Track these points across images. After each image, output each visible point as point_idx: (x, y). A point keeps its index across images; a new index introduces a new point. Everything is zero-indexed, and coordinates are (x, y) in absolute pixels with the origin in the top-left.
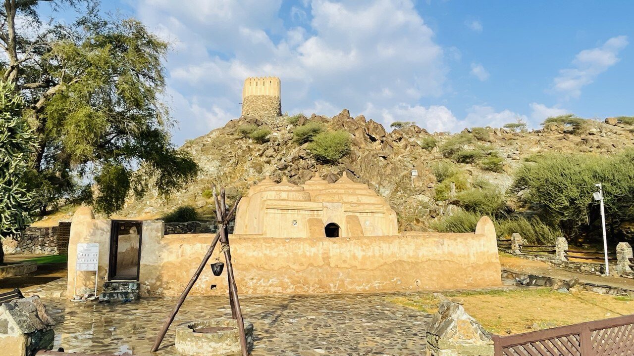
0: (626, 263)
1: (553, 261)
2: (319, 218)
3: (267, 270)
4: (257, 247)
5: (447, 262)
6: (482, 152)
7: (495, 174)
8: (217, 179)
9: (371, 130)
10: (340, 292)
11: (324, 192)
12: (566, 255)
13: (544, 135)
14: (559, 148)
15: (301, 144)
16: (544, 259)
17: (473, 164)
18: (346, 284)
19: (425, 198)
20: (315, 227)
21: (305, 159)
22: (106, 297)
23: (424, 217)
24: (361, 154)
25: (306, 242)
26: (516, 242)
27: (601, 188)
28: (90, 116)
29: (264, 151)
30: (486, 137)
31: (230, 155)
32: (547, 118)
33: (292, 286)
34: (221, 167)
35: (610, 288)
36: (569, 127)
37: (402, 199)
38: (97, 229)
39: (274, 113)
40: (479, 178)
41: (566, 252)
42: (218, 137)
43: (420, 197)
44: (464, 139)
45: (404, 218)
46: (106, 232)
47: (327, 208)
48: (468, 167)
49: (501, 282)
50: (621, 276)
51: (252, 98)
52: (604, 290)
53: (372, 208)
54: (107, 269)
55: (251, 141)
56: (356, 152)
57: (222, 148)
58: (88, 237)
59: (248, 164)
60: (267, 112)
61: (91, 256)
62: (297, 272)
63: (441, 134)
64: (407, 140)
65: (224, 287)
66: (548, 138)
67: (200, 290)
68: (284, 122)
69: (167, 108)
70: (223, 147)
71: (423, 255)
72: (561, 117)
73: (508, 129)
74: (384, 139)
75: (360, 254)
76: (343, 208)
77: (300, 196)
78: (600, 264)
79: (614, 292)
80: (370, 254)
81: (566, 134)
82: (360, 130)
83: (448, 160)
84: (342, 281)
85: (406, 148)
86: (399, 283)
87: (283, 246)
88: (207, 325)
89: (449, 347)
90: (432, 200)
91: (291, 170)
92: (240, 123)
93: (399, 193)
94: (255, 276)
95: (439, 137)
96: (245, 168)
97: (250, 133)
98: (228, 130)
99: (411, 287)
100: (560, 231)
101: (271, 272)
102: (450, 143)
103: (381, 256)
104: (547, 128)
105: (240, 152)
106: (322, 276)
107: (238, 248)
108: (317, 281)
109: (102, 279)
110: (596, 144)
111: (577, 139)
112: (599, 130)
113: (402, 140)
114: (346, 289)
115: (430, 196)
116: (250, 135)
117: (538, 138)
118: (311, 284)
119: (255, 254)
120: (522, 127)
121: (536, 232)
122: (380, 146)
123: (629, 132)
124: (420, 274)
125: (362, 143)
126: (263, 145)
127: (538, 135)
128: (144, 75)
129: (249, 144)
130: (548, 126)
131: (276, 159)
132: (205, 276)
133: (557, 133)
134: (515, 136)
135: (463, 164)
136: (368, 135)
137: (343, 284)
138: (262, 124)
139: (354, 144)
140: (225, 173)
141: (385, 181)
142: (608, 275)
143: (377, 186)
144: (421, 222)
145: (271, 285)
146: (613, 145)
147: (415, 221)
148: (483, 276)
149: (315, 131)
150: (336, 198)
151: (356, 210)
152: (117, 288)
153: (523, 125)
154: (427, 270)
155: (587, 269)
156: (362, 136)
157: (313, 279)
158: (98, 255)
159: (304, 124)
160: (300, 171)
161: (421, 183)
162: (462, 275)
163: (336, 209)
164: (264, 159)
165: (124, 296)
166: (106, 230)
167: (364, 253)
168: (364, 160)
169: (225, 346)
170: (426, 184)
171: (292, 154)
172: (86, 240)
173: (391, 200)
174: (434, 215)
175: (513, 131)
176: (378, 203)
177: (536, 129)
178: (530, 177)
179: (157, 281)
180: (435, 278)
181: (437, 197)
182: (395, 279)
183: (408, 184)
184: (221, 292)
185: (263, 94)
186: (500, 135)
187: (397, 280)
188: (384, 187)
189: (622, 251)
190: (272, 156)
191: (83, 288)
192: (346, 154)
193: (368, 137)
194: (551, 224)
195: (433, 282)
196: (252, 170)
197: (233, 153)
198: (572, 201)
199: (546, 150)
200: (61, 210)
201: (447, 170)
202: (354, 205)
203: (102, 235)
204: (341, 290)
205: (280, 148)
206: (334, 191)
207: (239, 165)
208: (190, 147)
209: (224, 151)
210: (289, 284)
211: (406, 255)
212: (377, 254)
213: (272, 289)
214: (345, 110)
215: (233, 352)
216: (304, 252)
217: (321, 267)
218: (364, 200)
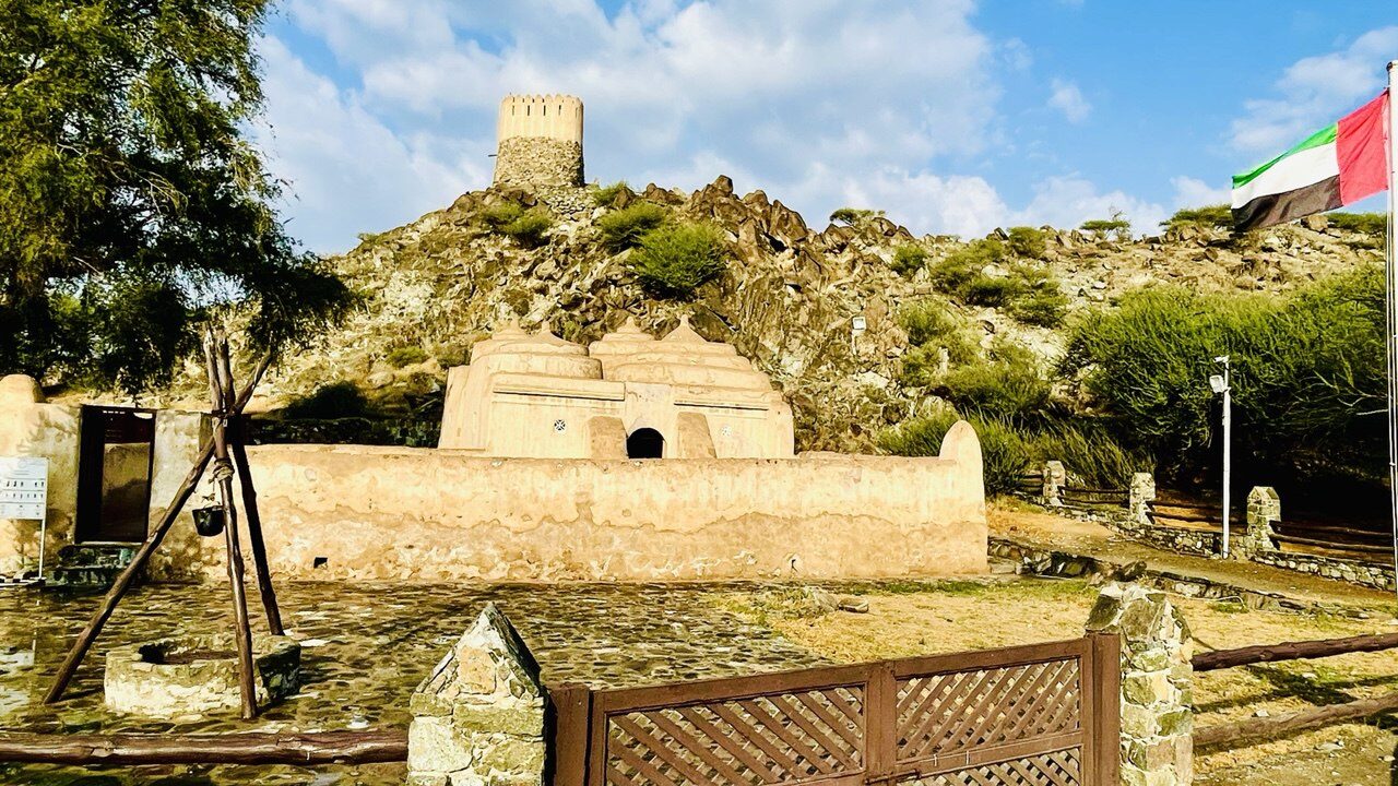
0: (1263, 532)
1: (1123, 523)
2: (617, 416)
3: (446, 527)
4: (424, 475)
5: (866, 519)
6: (1025, 281)
7: (1045, 331)
8: (424, 325)
9: (774, 224)
10: (613, 579)
11: (633, 359)
12: (1149, 510)
13: (1163, 248)
14: (1192, 278)
15: (614, 252)
16: (1104, 520)
17: (1000, 308)
18: (627, 563)
19: (878, 381)
20: (604, 437)
21: (621, 286)
22: (62, 579)
23: (873, 422)
24: (746, 276)
25: (539, 468)
26: (1054, 480)
27: (1227, 366)
28: (53, 166)
29: (535, 265)
30: (1037, 249)
31: (457, 273)
32: (1178, 210)
33: (502, 565)
34: (436, 297)
35: (1208, 584)
36: (1222, 233)
37: (828, 381)
38: (48, 425)
39: (564, 179)
40: (1009, 340)
41: (1150, 504)
42: (435, 231)
43: (869, 378)
44: (985, 252)
45: (828, 424)
46: (70, 434)
47: (636, 394)
48: (989, 314)
49: (986, 566)
50: (1253, 559)
51: (517, 144)
52: (1196, 589)
53: (740, 399)
54: (73, 515)
55: (506, 241)
56: (734, 273)
57: (441, 255)
58: (26, 443)
59: (498, 293)
60: (550, 176)
61: (29, 485)
62: (516, 533)
63: (939, 239)
64: (855, 249)
65: (344, 563)
66: (1172, 255)
67: (288, 569)
68: (586, 202)
69: (256, 152)
70: (444, 254)
71: (812, 502)
72: (1208, 210)
73: (1088, 234)
74: (802, 245)
75: (662, 496)
76: (672, 396)
77: (577, 365)
78: (1214, 533)
79: (1215, 594)
80: (687, 497)
81: (1210, 248)
82: (750, 225)
83: (943, 299)
84: (620, 555)
85: (854, 267)
86: (751, 562)
87: (487, 475)
88: (201, 645)
89: (434, 712)
90: (894, 384)
91: (587, 310)
92: (488, 200)
93: (823, 368)
94: (418, 540)
95: (935, 246)
96: (491, 303)
97: (505, 222)
98: (458, 215)
99: (777, 572)
100: (1149, 459)
101: (455, 532)
102: (956, 261)
103: (712, 503)
104: (1174, 234)
105: (481, 265)
106: (573, 543)
107: (379, 478)
108: (560, 554)
109: (62, 538)
110: (1273, 272)
111: (1234, 259)
112: (1284, 241)
113: (847, 249)
114: (627, 572)
115: (890, 376)
116: (506, 228)
117: (1151, 255)
118: (548, 561)
119: (420, 491)
120: (1121, 229)
121: (1097, 461)
122: (792, 262)
123: (1348, 247)
124: (801, 544)
125: (751, 254)
126: (533, 252)
127: (1153, 249)
128: (215, 75)
129: (503, 248)
130: (1176, 228)
131: (561, 283)
132: (301, 537)
133: (1193, 245)
134: (1102, 248)
135: (978, 308)
136: (767, 235)
137: (621, 562)
138: (536, 203)
139: (733, 254)
140: (444, 313)
141: (793, 340)
142: (1226, 556)
143: (776, 350)
144: (865, 432)
145: (454, 562)
146: (1310, 275)
147: (849, 431)
148: (947, 550)
149: (648, 223)
150: (659, 373)
151: (701, 402)
152: (91, 559)
153: (1122, 224)
154: (819, 537)
155: (1188, 542)
156: (753, 237)
157: (551, 552)
158: (46, 485)
159: (625, 207)
160: (609, 311)
161: (872, 347)
162: (898, 548)
163: (655, 398)
164: (534, 282)
165: (103, 578)
166: (67, 429)
167: (673, 495)
168: (752, 292)
169: (205, 693)
170: (882, 350)
171: (595, 273)
172: (22, 449)
173: (803, 383)
174: (895, 417)
175: (1100, 238)
176: (755, 387)
177: (1150, 235)
178: (1094, 339)
179: (189, 546)
180: (834, 554)
181: (905, 378)
182: (742, 555)
183: (843, 347)
184: (337, 574)
185: (542, 135)
186: (1071, 247)
187: (747, 555)
188: (791, 352)
189: (1259, 506)
190: (550, 277)
191: (18, 558)
192: (713, 276)
193: (768, 240)
194: (1127, 444)
195: (830, 563)
196: (504, 308)
197: (465, 267)
198: (1173, 393)
199: (1163, 282)
200: (73, 386)
201: (934, 319)
202: (699, 390)
203: (59, 438)
204: (616, 574)
205: (570, 259)
206: (655, 357)
207: (476, 296)
208: (370, 251)
209: (447, 262)
210: (496, 560)
211: (771, 502)
212: (704, 498)
213: (456, 572)
214: (722, 178)
215: (228, 707)
216: (533, 489)
217: (570, 524)
218: (722, 379)
